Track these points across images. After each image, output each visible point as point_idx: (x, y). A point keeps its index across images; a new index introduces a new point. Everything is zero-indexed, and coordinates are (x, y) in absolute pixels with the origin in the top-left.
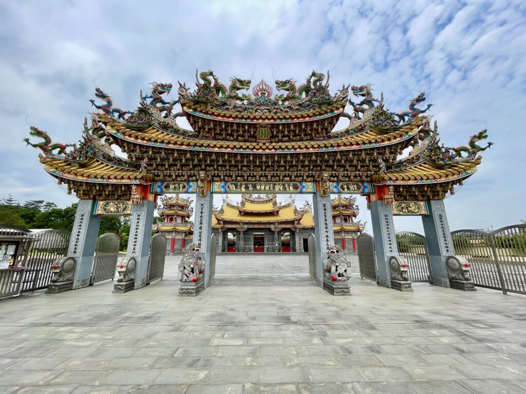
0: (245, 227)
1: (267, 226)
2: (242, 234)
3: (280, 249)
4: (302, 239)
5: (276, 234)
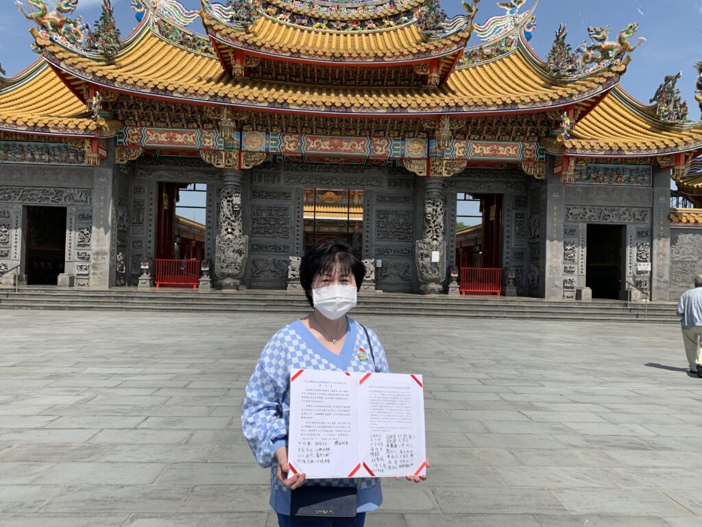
0: (248, 147)
1: (383, 148)
3: (449, 279)
4: (583, 227)
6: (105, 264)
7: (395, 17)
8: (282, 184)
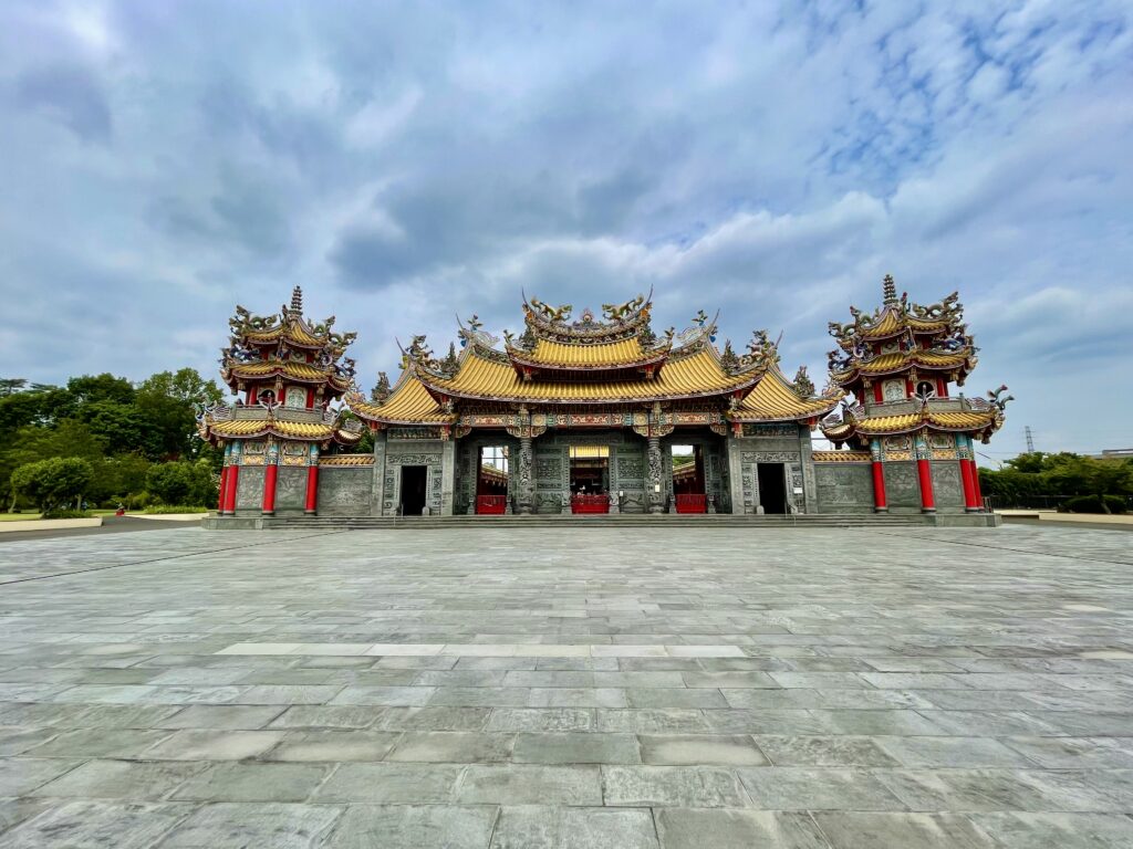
0: (535, 423)
1: (619, 420)
2: (526, 446)
3: (668, 502)
4: (755, 466)
5: (654, 447)
6: (450, 500)
7: (624, 333)
8: (555, 444)
